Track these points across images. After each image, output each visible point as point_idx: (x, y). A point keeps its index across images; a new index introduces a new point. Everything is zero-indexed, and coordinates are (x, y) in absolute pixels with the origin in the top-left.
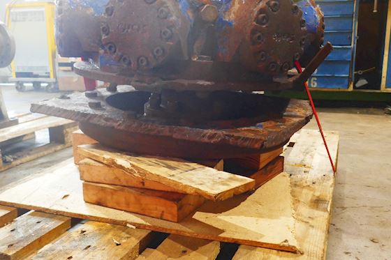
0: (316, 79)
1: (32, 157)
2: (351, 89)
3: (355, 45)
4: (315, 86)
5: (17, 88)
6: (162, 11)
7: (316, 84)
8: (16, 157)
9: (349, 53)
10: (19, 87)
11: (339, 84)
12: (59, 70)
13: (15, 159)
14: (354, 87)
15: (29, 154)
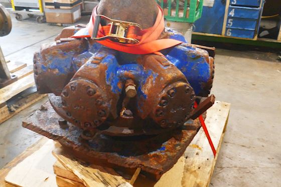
0: (231, 30)
1: (28, 105)
2: (256, 38)
3: (263, 8)
4: (230, 35)
5: (16, 18)
6: (98, 101)
7: (230, 33)
8: (17, 106)
9: (257, 14)
10: (18, 17)
11: (247, 35)
12: (46, 8)
13: (16, 108)
14: (259, 37)
15: (26, 103)
